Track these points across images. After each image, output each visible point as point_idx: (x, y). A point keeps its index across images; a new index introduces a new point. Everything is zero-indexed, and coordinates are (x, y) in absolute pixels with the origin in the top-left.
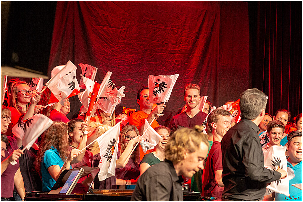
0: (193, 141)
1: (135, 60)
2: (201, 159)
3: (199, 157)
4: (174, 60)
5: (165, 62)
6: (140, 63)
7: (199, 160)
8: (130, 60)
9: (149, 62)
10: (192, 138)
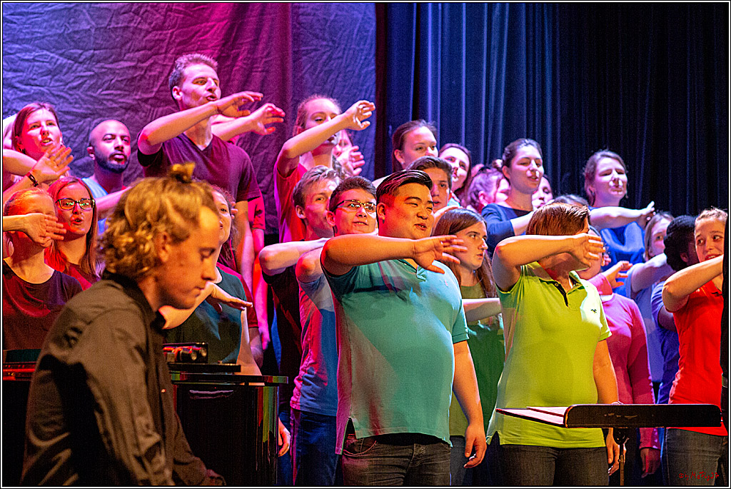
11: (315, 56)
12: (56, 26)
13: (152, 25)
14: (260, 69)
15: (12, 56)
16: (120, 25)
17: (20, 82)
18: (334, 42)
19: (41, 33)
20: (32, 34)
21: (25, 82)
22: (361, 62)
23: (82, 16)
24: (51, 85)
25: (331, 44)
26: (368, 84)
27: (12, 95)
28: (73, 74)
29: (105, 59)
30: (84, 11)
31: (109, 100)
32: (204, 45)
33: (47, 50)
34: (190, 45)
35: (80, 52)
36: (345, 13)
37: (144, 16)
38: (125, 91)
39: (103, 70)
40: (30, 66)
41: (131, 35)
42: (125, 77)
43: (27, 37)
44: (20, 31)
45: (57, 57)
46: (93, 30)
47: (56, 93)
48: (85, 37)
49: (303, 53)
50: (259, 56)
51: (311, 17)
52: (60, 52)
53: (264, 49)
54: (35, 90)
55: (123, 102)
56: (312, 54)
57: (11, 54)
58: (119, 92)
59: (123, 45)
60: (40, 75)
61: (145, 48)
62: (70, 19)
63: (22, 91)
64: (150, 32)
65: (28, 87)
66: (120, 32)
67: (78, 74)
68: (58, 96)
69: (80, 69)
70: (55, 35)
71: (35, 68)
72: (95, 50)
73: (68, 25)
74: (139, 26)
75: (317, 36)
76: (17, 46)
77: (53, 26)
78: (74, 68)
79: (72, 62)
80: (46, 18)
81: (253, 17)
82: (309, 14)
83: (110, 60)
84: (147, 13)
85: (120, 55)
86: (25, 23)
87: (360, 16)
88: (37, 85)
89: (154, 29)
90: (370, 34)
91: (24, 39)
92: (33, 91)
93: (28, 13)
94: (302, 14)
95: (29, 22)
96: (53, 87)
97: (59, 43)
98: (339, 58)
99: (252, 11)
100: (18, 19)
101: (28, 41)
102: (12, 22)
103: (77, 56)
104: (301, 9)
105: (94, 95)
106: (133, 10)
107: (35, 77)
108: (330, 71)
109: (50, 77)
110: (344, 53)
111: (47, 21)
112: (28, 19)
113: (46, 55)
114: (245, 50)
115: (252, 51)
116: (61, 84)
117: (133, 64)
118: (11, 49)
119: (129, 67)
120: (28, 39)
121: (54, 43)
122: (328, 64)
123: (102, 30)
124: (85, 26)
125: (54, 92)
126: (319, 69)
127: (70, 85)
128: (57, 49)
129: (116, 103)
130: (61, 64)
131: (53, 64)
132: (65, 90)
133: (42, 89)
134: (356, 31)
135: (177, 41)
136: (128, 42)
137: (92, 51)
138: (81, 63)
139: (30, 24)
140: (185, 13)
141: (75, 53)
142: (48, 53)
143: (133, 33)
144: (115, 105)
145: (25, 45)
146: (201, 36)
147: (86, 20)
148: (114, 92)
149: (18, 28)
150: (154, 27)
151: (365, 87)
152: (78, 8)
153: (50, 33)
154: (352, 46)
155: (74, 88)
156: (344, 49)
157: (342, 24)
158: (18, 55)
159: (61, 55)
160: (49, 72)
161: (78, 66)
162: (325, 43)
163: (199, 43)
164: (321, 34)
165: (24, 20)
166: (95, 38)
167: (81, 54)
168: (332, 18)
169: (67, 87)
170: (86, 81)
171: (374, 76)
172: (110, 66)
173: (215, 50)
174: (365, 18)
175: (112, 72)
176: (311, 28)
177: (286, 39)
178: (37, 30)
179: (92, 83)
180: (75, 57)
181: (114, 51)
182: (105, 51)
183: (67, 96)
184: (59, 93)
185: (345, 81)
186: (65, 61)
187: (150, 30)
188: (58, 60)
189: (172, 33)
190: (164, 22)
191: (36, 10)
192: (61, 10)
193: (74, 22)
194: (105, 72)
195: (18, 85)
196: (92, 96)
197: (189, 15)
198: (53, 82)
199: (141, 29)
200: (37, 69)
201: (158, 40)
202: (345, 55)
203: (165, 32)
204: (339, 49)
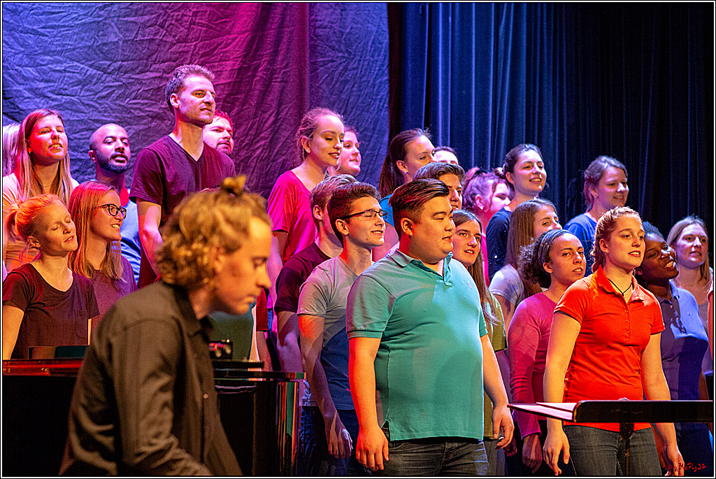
0: (228, 221)
1: (86, 11)
2: (259, 262)
3: (254, 259)
4: (190, 10)
5: (165, 18)
6: (100, 19)
7: (256, 266)
8: (72, 13)
9: (124, 17)
10: (223, 213)
11: (332, 67)
12: (86, 38)
13: (177, 38)
14: (279, 80)
15: (44, 68)
16: (146, 38)
17: (52, 92)
18: (350, 53)
19: (71, 45)
20: (63, 46)
21: (56, 92)
22: (376, 72)
23: (110, 29)
24: (82, 94)
25: (346, 55)
26: (382, 94)
27: (44, 104)
28: (102, 84)
29: (133, 70)
30: (113, 24)
31: (137, 108)
32: (226, 57)
33: (77, 62)
34: (213, 56)
35: (109, 63)
36: (359, 26)
37: (169, 29)
38: (152, 100)
39: (131, 80)
40: (61, 76)
41: (156, 46)
42: (151, 87)
43: (59, 49)
44: (51, 43)
45: (86, 67)
46: (121, 43)
47: (86, 102)
48: (113, 49)
49: (321, 64)
50: (278, 66)
51: (328, 30)
52: (90, 63)
53: (283, 60)
54: (66, 99)
55: (150, 111)
56: (329, 65)
57: (43, 65)
58: (146, 101)
59: (149, 56)
60: (71, 85)
61: (169, 60)
62: (99, 32)
63: (53, 100)
64: (175, 44)
65: (59, 97)
66: (146, 44)
67: (107, 84)
68: (87, 105)
69: (108, 79)
70: (85, 47)
71: (66, 79)
72: (123, 61)
73: (97, 38)
74: (164, 39)
75: (333, 48)
76: (49, 58)
77: (82, 39)
78: (103, 78)
79: (102, 73)
80: (76, 30)
81: (273, 29)
82: (325, 28)
83: (137, 71)
84: (171, 26)
85: (146, 66)
86: (56, 36)
87: (375, 29)
88: (68, 95)
89: (178, 41)
90: (384, 45)
91: (55, 51)
92: (64, 100)
93: (59, 26)
94: (319, 27)
95: (60, 35)
96: (82, 96)
97: (89, 55)
98: (354, 69)
99: (272, 23)
100: (50, 32)
101: (60, 53)
102: (44, 35)
103: (105, 66)
104: (318, 22)
105: (123, 104)
106: (158, 23)
107: (66, 86)
108: (346, 82)
109: (80, 87)
110: (359, 64)
111: (77, 34)
112: (60, 32)
113: (76, 66)
114: (265, 61)
115: (272, 62)
116: (91, 93)
117: (158, 75)
118: (43, 60)
119: (155, 78)
120: (59, 51)
121: (84, 55)
122: (343, 74)
123: (129, 42)
124: (113, 38)
125: (84, 101)
126: (335, 80)
127: (99, 95)
128: (87, 60)
129: (142, 112)
130: (90, 75)
131: (83, 75)
132: (95, 99)
133: (73, 98)
134: (370, 44)
135: (200, 53)
136: (153, 54)
137: (120, 62)
138: (110, 73)
139: (60, 37)
140: (208, 26)
141: (104, 64)
142: (78, 64)
143: (159, 45)
144: (142, 114)
145: (56, 57)
146: (223, 48)
147: (115, 33)
148: (142, 102)
149: (49, 40)
150: (179, 39)
151: (379, 97)
152: (106, 22)
153: (80, 45)
154: (367, 58)
155: (103, 97)
156: (360, 60)
157: (357, 36)
158: (50, 66)
159: (91, 66)
160: (79, 82)
161: (106, 77)
162: (340, 54)
163: (221, 55)
164: (337, 47)
165: (55, 33)
166: (123, 50)
167: (110, 65)
168: (348, 30)
169: (97, 96)
170: (114, 91)
171: (387, 86)
172: (137, 76)
173: (236, 61)
174: (380, 30)
175: (140, 81)
176: (328, 39)
177: (304, 51)
178: (67, 42)
179: (120, 92)
180: (104, 68)
181: (141, 62)
182: (132, 62)
183: (97, 105)
184: (89, 102)
185: (360, 91)
186: (95, 71)
187: (175, 42)
188: (88, 70)
189: (196, 46)
190: (188, 35)
191: (67, 24)
192: (91, 23)
193: (103, 35)
194: (132, 82)
195: (50, 95)
196: (120, 105)
197: (212, 28)
198: (83, 92)
199: (166, 42)
200: (68, 79)
201: (181, 52)
202: (360, 67)
203: (188, 44)
204: (354, 61)
